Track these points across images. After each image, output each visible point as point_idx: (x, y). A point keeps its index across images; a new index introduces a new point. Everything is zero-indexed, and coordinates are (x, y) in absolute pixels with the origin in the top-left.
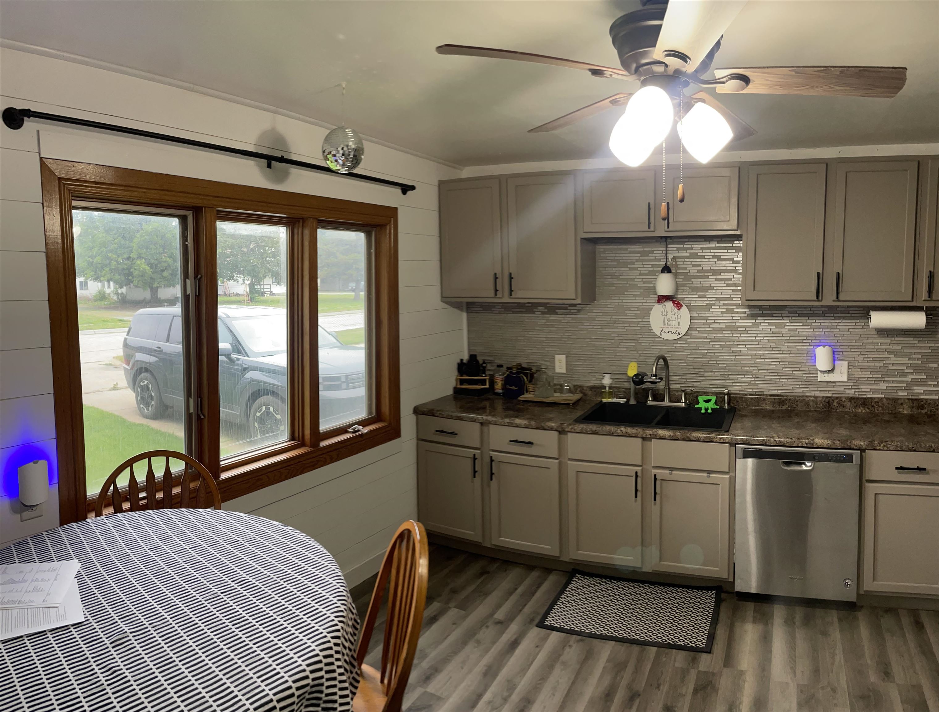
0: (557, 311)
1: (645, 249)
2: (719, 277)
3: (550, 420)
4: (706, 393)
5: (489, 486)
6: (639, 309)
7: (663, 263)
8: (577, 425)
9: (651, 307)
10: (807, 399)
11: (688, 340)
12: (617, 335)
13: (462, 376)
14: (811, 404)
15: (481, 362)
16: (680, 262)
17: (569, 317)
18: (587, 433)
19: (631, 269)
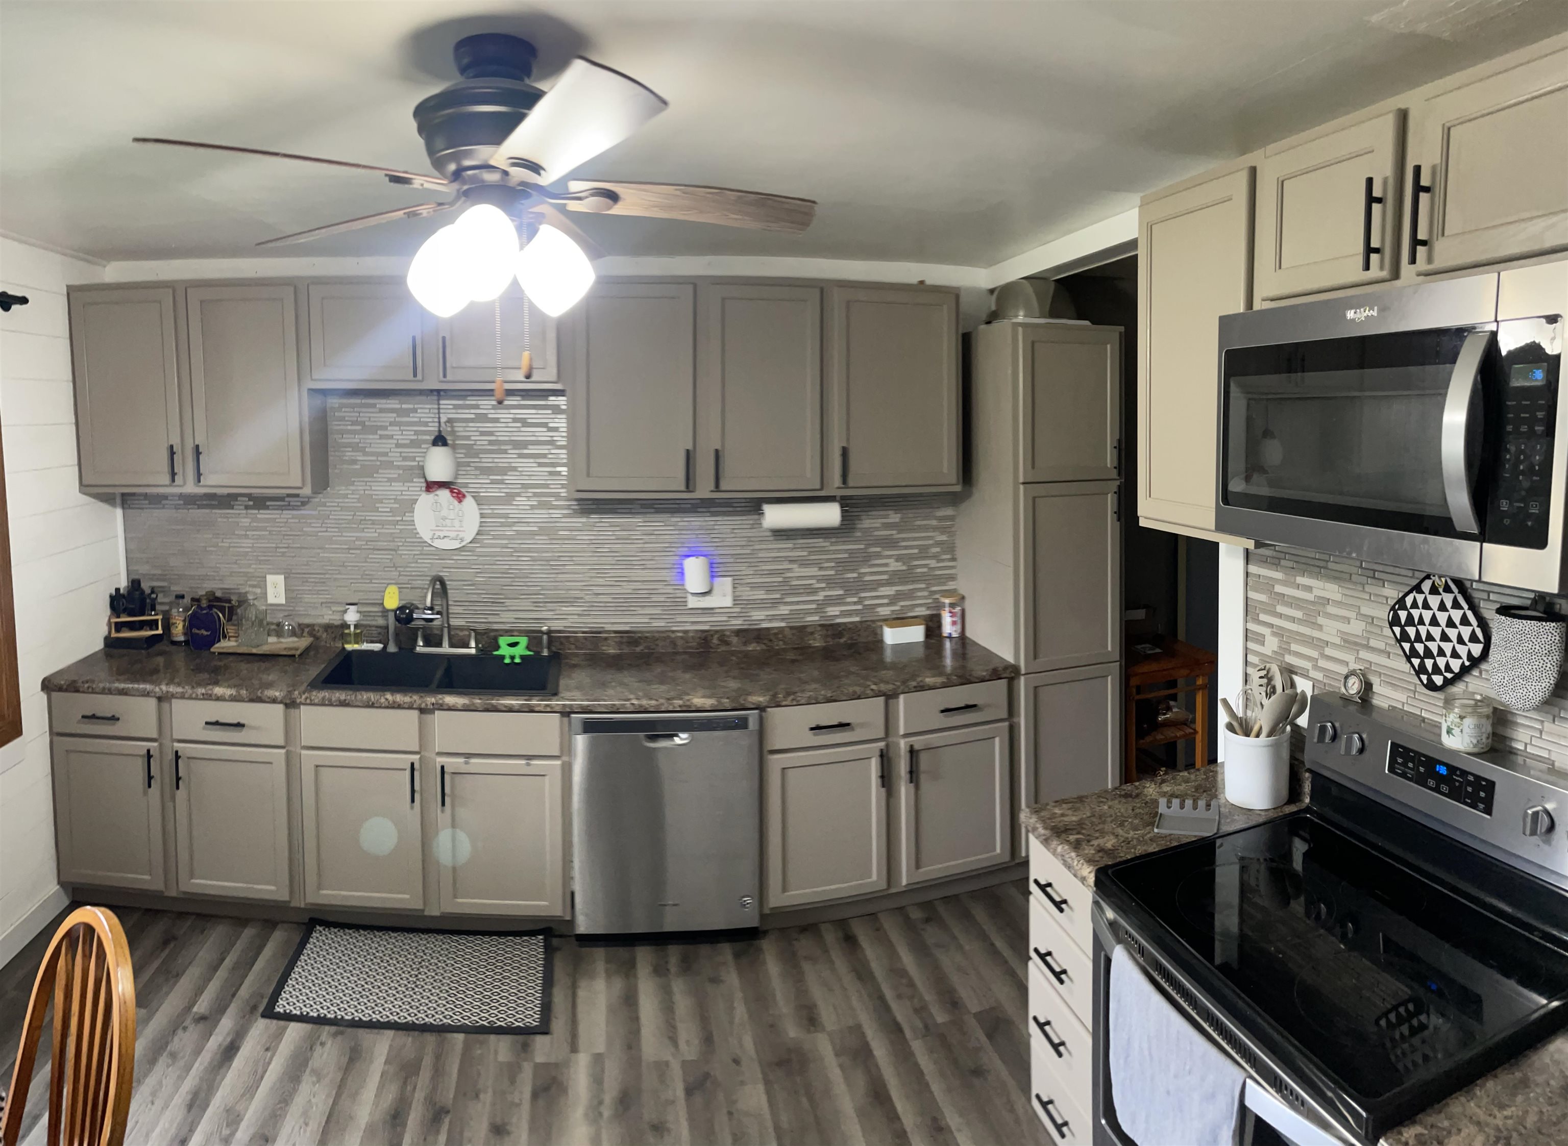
0: (268, 503)
1: (404, 406)
2: (526, 451)
3: (269, 685)
4: (509, 633)
5: (173, 798)
6: (396, 501)
7: (434, 428)
8: (314, 693)
9: (416, 497)
10: (673, 635)
11: (478, 550)
12: (364, 543)
13: (118, 617)
14: (680, 643)
15: (148, 591)
16: (459, 427)
17: (287, 514)
18: (331, 705)
19: (381, 437)
